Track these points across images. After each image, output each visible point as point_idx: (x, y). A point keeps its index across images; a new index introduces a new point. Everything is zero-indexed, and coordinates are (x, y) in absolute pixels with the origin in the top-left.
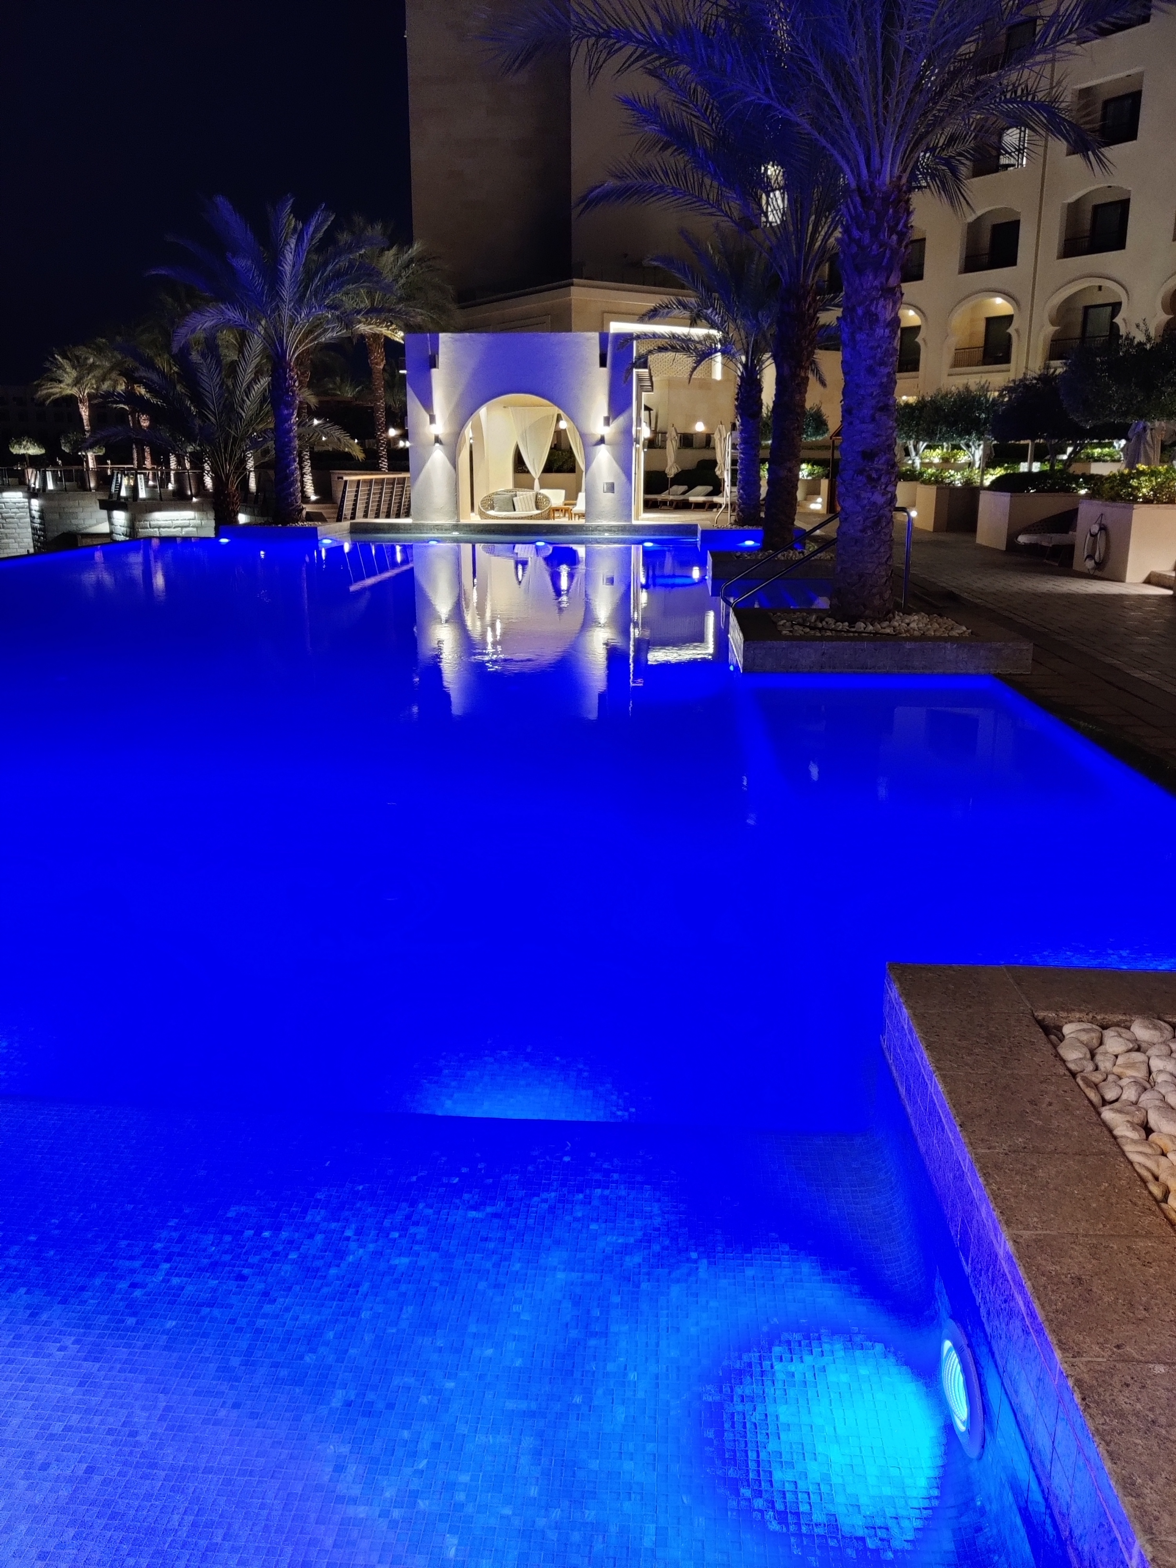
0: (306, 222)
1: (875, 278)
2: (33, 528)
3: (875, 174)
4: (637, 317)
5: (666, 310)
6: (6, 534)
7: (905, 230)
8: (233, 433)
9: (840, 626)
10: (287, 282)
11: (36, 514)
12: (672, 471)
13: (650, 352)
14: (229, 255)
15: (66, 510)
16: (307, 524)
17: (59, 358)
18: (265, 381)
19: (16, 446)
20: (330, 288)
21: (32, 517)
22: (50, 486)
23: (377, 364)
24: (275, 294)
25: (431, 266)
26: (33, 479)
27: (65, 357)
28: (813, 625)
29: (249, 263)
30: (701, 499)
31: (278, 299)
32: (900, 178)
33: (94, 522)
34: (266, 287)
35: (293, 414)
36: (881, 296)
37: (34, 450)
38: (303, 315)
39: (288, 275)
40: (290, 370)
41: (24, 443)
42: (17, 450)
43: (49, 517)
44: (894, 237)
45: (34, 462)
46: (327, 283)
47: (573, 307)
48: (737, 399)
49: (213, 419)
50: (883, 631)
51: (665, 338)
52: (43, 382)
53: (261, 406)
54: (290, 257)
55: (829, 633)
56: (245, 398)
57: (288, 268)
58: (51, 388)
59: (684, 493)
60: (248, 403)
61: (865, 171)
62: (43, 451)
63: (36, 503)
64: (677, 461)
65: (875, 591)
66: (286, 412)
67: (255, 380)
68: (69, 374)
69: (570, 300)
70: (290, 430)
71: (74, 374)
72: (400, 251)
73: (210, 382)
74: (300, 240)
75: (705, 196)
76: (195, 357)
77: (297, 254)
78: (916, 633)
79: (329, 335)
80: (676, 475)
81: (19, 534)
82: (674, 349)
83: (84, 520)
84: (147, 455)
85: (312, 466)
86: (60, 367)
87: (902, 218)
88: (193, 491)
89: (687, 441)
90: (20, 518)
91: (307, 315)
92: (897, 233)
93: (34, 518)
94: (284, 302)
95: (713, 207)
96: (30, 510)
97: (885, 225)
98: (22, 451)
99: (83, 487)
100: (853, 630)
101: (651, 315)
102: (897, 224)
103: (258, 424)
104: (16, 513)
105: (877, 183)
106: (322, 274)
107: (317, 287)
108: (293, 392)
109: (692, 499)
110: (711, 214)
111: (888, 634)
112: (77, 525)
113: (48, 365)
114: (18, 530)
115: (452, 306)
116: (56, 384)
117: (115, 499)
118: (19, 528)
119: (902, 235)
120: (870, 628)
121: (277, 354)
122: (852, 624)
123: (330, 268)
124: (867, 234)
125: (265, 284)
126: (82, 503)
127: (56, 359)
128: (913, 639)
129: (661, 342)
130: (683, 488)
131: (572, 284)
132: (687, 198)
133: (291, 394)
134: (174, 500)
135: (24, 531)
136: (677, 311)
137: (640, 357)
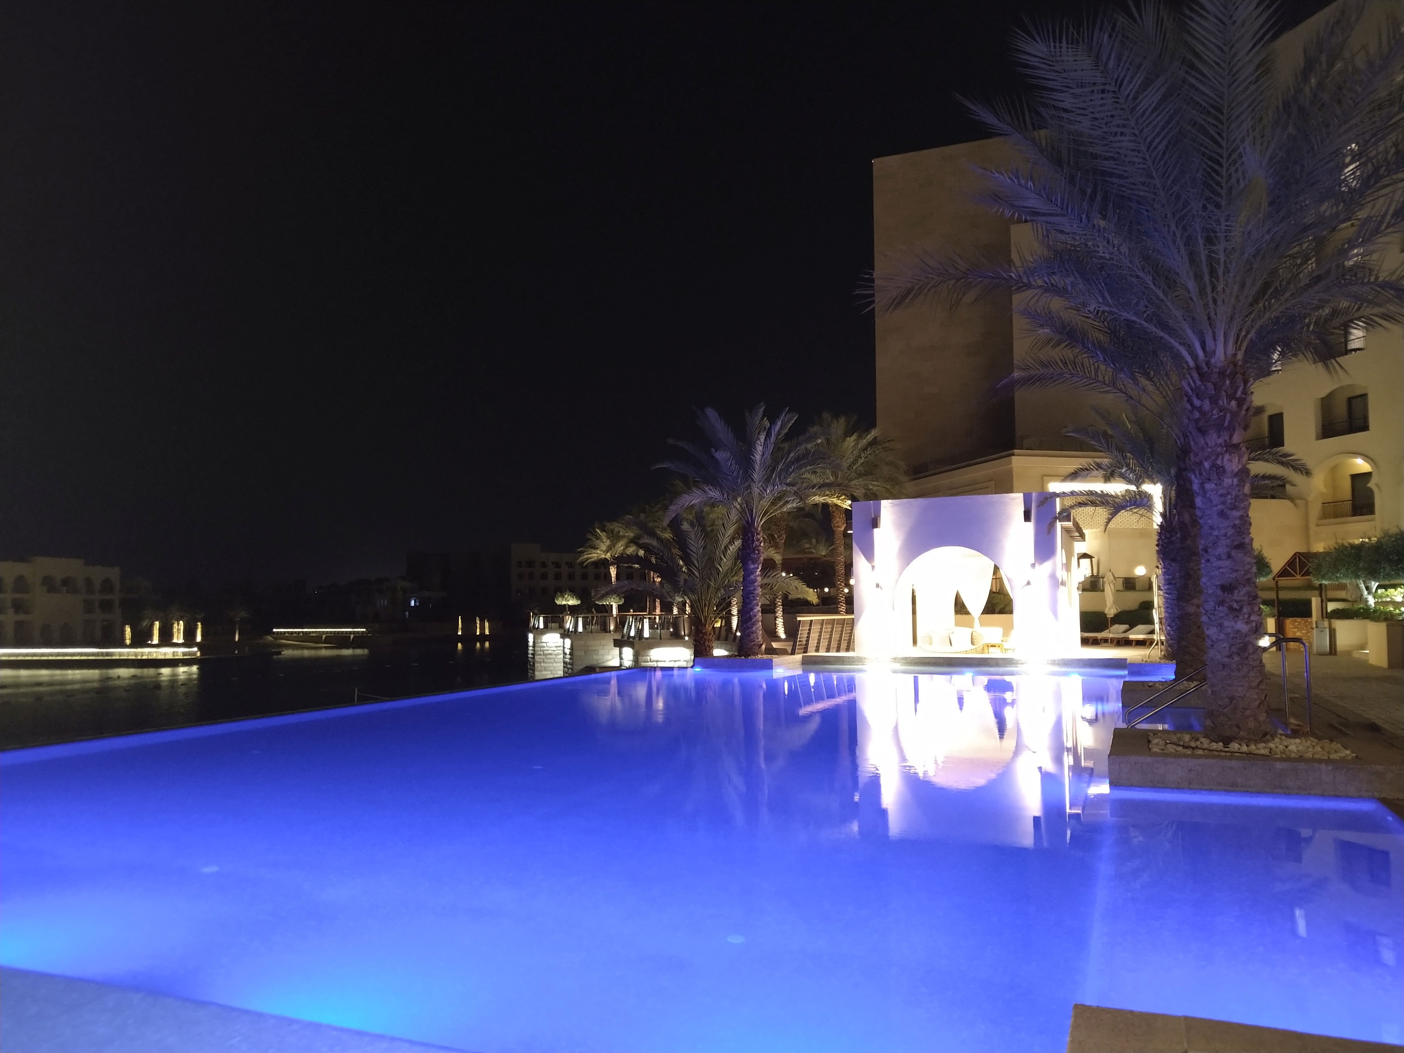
0: (773, 422)
1: (1219, 437)
2: (564, 663)
3: (1209, 354)
4: (1062, 478)
5: (1087, 472)
6: (545, 667)
7: (1244, 396)
8: (712, 584)
9: (1214, 746)
10: (757, 467)
11: (568, 651)
12: (1111, 611)
13: (1072, 507)
14: (713, 450)
15: (590, 648)
16: (765, 657)
17: (599, 531)
18: (738, 543)
19: (560, 599)
20: (791, 470)
21: (565, 654)
22: (580, 629)
23: (838, 527)
24: (747, 475)
25: (886, 447)
26: (569, 624)
27: (603, 530)
28: (1185, 745)
29: (729, 454)
30: (1141, 637)
31: (750, 480)
32: (1235, 355)
33: (610, 657)
34: (741, 472)
35: (758, 568)
36: (1226, 451)
37: (572, 602)
38: (768, 491)
39: (758, 462)
40: (757, 534)
41: (566, 596)
42: (560, 602)
43: (576, 653)
44: (1234, 403)
45: (573, 611)
46: (788, 467)
47: (1014, 474)
48: (1157, 545)
49: (697, 573)
50: (1257, 752)
51: (1084, 494)
52: (587, 549)
53: (736, 563)
54: (760, 448)
55: (1200, 752)
56: (723, 557)
57: (758, 457)
58: (591, 554)
59: (1125, 632)
60: (725, 560)
61: (1200, 353)
62: (579, 602)
63: (568, 642)
64: (1115, 602)
65: (1248, 713)
66: (752, 566)
67: (732, 541)
68: (604, 543)
69: (1011, 468)
70: (755, 581)
71: (608, 542)
72: (860, 437)
73: (696, 544)
74: (768, 435)
75: (1101, 379)
76: (685, 526)
77: (765, 445)
78: (1293, 755)
79: (789, 506)
80: (1116, 615)
81: (555, 667)
82: (1093, 504)
83: (603, 656)
84: (658, 604)
85: (783, 611)
86: (598, 538)
87: (1239, 387)
88: (686, 632)
89: (1129, 584)
90: (556, 655)
91: (771, 491)
92: (1237, 399)
93: (566, 654)
94: (754, 482)
95: (1109, 386)
96: (564, 648)
97: (1224, 393)
98: (564, 603)
99: (605, 629)
100: (1226, 749)
101: (1074, 476)
102: (1236, 392)
103: (733, 577)
104: (554, 651)
105: (1213, 361)
106: (786, 460)
107: (782, 470)
108: (759, 551)
109: (1132, 637)
110: (1108, 392)
111: (1263, 755)
112: (597, 660)
113: (589, 536)
114: (554, 665)
115: (904, 478)
116: (594, 551)
117: (626, 638)
118: (555, 662)
119: (1241, 402)
120: (1245, 748)
121: (747, 522)
122: (1226, 744)
123: (792, 455)
124: (1207, 402)
125: (740, 469)
126: (603, 642)
127: (596, 532)
128: (1288, 759)
129: (1082, 499)
130: (1125, 627)
131: (1013, 455)
132: (1085, 380)
133: (757, 552)
134: (671, 639)
135: (559, 665)
136: (1096, 472)
137: (1063, 511)
